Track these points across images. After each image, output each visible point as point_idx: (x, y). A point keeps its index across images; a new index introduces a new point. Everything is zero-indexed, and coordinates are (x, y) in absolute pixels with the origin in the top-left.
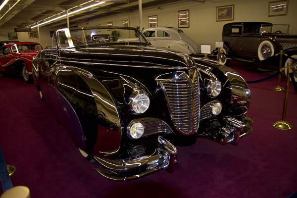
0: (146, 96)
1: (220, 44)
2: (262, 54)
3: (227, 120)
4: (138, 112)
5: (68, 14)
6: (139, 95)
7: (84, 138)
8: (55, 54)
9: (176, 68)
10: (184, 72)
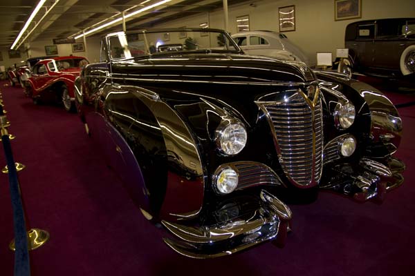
0: (242, 128)
1: (343, 53)
2: (408, 66)
3: (365, 164)
4: (229, 153)
5: (125, 17)
6: (231, 126)
7: (146, 192)
8: (104, 70)
9: (286, 84)
10: (300, 90)
